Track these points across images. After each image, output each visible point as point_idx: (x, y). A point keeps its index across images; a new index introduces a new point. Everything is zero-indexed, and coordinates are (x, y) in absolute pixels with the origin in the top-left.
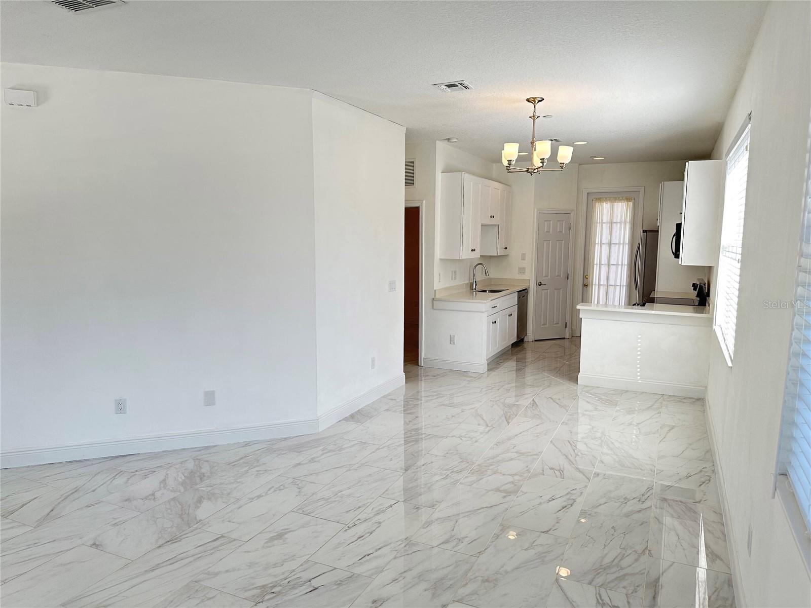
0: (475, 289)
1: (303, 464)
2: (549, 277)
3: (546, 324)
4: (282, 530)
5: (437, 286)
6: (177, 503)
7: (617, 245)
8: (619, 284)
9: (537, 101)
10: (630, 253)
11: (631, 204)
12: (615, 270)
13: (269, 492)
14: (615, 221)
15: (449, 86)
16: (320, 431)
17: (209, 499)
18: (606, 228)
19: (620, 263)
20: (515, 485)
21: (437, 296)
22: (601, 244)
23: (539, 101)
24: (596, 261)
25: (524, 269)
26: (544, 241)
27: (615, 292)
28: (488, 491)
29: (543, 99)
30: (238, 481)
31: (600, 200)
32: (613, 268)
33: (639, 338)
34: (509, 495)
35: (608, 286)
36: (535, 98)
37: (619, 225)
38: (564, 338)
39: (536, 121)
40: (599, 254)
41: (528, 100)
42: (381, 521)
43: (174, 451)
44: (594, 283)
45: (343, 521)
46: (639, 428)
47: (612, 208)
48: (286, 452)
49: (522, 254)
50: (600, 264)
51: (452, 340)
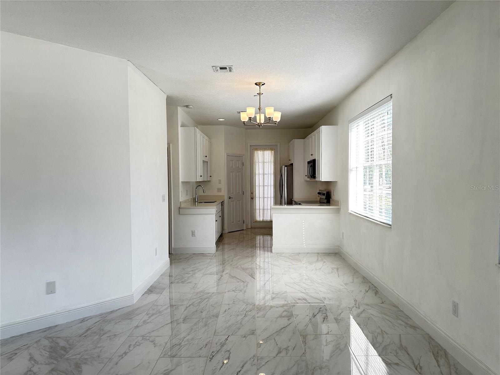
0: (197, 202)
1: (139, 326)
2: (234, 194)
3: (240, 221)
4: (164, 371)
5: (182, 199)
6: (59, 372)
7: (267, 175)
8: (269, 196)
9: (261, 85)
10: (274, 179)
11: (273, 152)
12: (267, 188)
13: (131, 349)
14: (265, 161)
15: (221, 68)
16: (134, 303)
17: (85, 363)
18: (261, 165)
19: (270, 185)
20: (288, 312)
21: (182, 206)
22: (259, 174)
23: (263, 85)
24: (257, 184)
25: (221, 189)
26: (231, 172)
27: (267, 201)
28: (277, 318)
29: (265, 84)
30: (99, 346)
31: (257, 149)
32: (266, 188)
33: (303, 222)
34: (291, 318)
35: (264, 198)
36: (260, 83)
37: (267, 163)
38: (243, 230)
39: (261, 96)
40: (258, 180)
41: (256, 84)
42: (228, 349)
43: (22, 335)
44: (256, 197)
45: (203, 356)
46: (322, 271)
47: (264, 154)
48: (120, 320)
49: (219, 180)
50: (259, 186)
51: (193, 234)
